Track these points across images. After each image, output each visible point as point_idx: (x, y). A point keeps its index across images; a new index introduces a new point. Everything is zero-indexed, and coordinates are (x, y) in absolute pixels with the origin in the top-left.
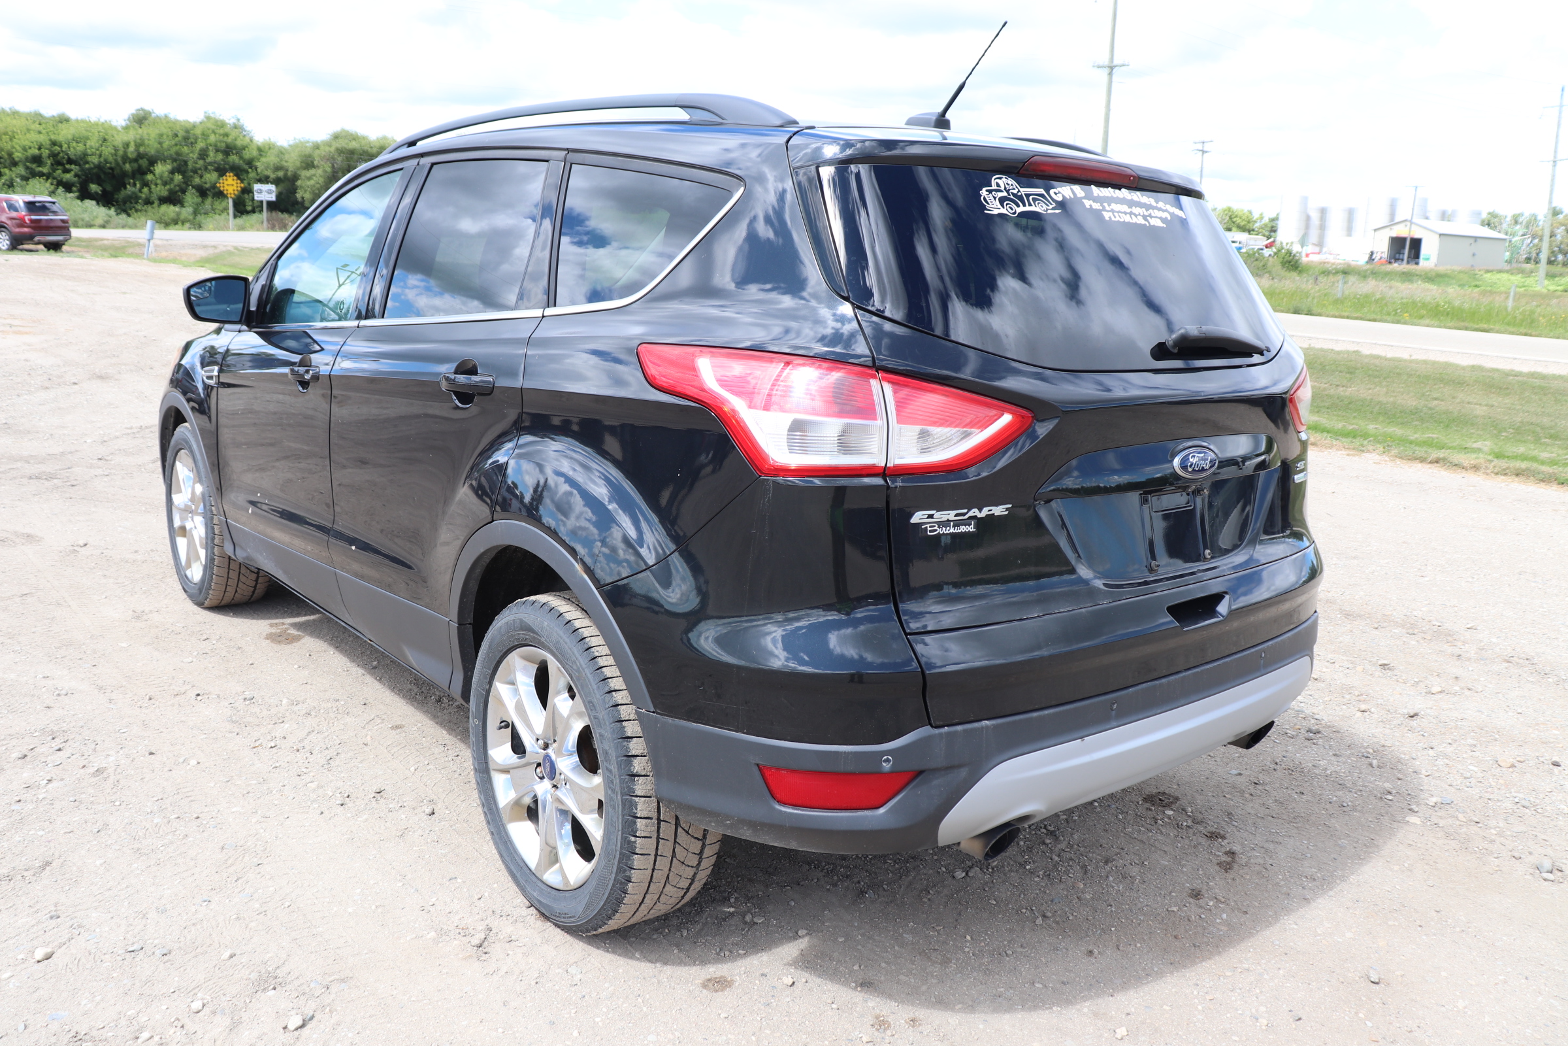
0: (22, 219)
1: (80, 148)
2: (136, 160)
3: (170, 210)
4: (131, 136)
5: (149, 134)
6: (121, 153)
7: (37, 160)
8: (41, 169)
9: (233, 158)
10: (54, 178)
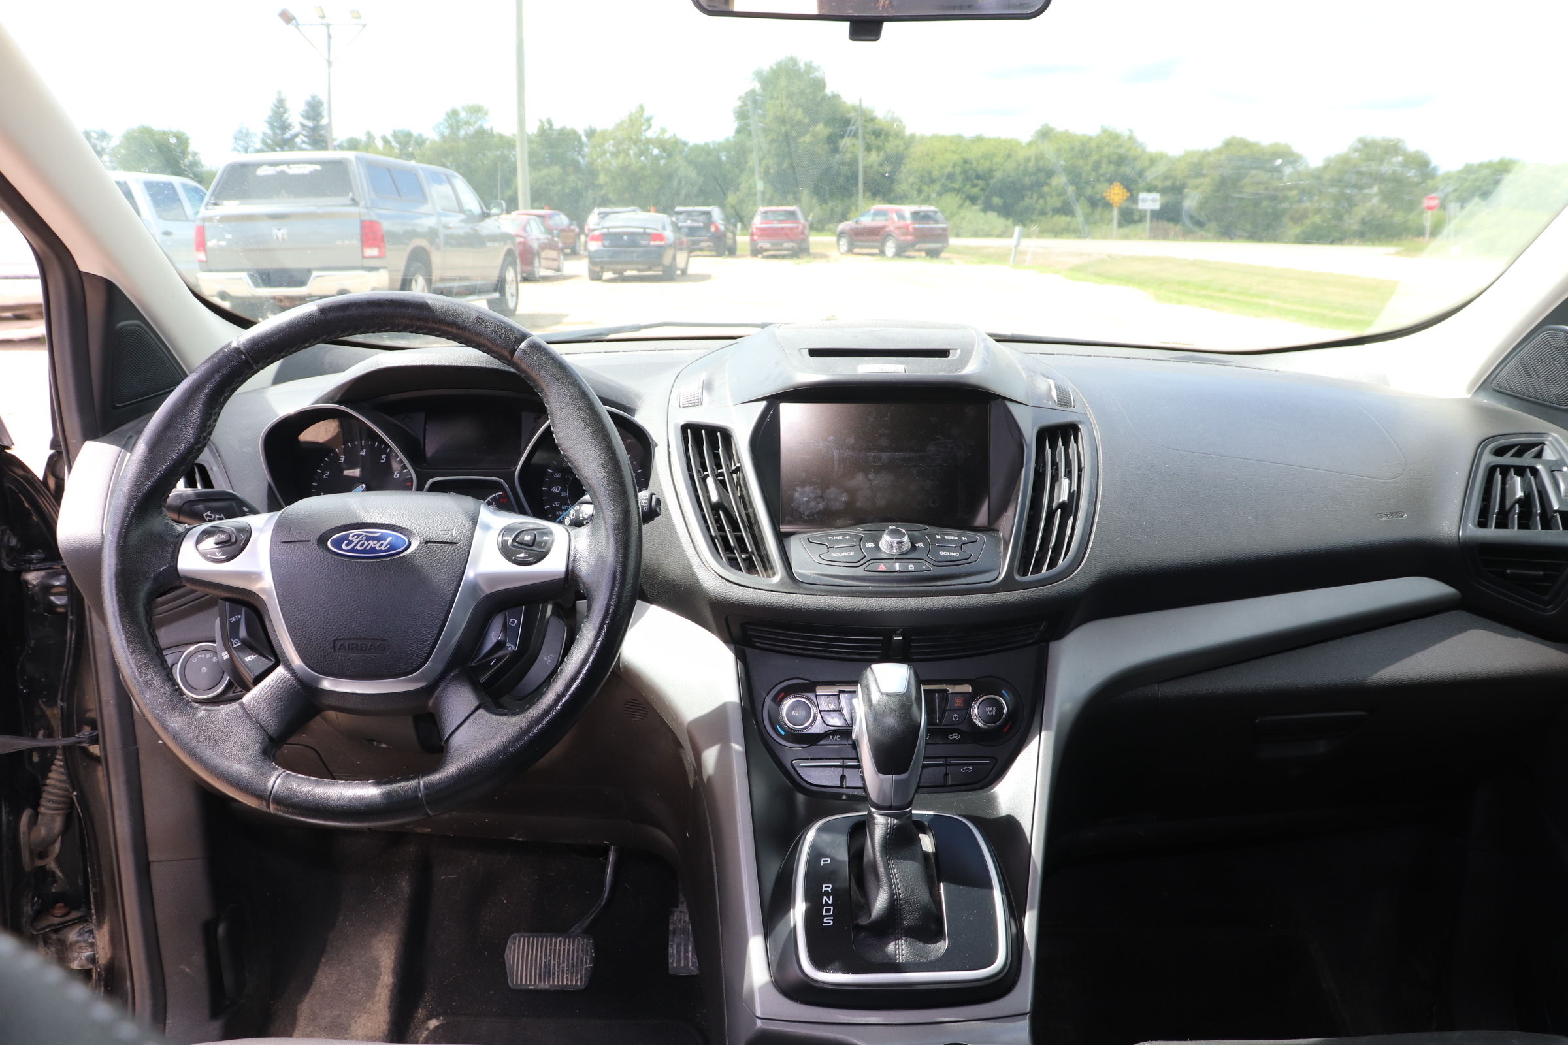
0: (907, 227)
1: (987, 164)
2: (1035, 174)
3: (1062, 220)
4: (1032, 152)
5: (1048, 149)
6: (1022, 168)
7: (951, 177)
8: (953, 185)
9: (1126, 170)
10: (963, 193)
